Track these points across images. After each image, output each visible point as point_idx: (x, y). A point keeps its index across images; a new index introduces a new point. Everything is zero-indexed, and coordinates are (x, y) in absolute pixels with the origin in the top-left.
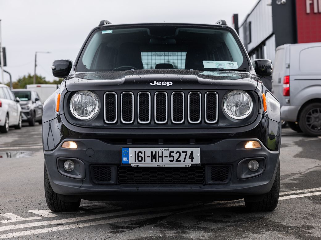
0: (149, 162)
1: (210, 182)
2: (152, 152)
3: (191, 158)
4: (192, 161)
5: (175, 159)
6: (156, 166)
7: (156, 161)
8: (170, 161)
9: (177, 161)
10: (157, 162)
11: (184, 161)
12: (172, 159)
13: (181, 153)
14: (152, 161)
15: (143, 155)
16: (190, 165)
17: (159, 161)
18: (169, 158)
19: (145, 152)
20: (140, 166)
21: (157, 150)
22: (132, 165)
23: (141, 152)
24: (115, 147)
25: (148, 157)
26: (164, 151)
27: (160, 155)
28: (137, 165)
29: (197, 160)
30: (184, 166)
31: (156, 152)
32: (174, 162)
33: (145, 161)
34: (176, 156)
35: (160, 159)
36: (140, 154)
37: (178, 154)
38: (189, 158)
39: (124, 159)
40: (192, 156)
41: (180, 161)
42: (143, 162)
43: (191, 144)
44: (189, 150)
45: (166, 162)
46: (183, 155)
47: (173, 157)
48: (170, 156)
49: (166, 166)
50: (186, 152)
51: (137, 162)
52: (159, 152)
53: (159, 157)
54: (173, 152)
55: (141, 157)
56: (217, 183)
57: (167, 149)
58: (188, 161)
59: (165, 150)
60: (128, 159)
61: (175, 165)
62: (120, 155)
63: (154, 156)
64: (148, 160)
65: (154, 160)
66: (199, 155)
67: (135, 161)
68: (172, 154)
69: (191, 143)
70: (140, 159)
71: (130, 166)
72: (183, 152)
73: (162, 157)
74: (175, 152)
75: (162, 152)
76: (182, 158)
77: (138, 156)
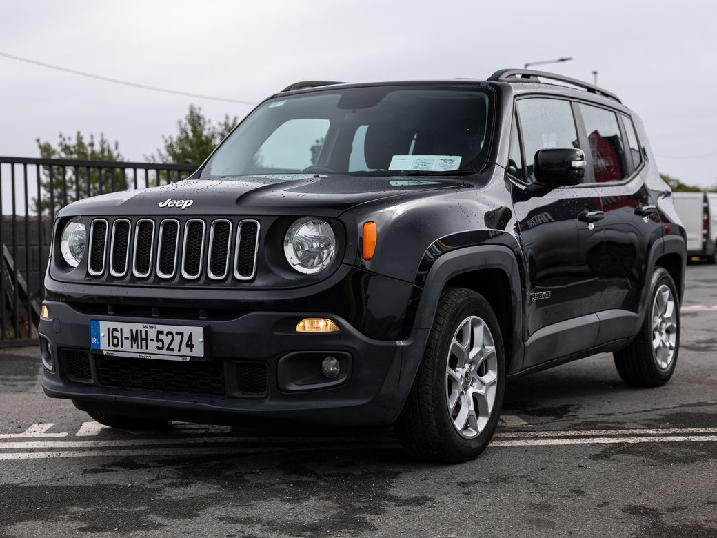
0: (127, 350)
1: (237, 394)
2: (132, 330)
3: (190, 345)
4: (191, 351)
5: (166, 346)
6: (137, 356)
7: (137, 348)
8: (159, 348)
9: (169, 349)
10: (139, 350)
11: (179, 350)
12: (160, 344)
13: (174, 334)
14: (132, 347)
15: (119, 335)
16: (188, 359)
17: (141, 348)
18: (156, 344)
19: (121, 329)
20: (116, 354)
21: (139, 327)
22: (105, 353)
23: (116, 330)
24: (84, 318)
25: (127, 338)
26: (148, 329)
27: (144, 336)
28: (111, 352)
29: (199, 351)
30: (179, 359)
31: (137, 331)
32: (164, 351)
33: (122, 346)
34: (167, 340)
35: (144, 343)
36: (115, 333)
37: (170, 336)
38: (187, 345)
39: (94, 340)
40: (192, 342)
41: (172, 350)
42: (119, 348)
44: (186, 330)
45: (151, 351)
46: (177, 338)
47: (161, 341)
48: (159, 340)
49: (153, 357)
50: (181, 334)
51: (112, 348)
52: (141, 331)
53: (142, 340)
54: (162, 333)
55: (117, 338)
57: (153, 325)
58: (186, 351)
59: (150, 327)
60: (99, 341)
61: (165, 356)
62: (88, 332)
63: (134, 339)
64: (127, 344)
65: (135, 346)
66: (201, 340)
67: (109, 346)
68: (161, 336)
69: (200, 317)
70: (115, 341)
71: (100, 353)
72: (178, 333)
73: (146, 340)
74: (165, 333)
75: (146, 331)
76: (175, 345)
77: (113, 338)
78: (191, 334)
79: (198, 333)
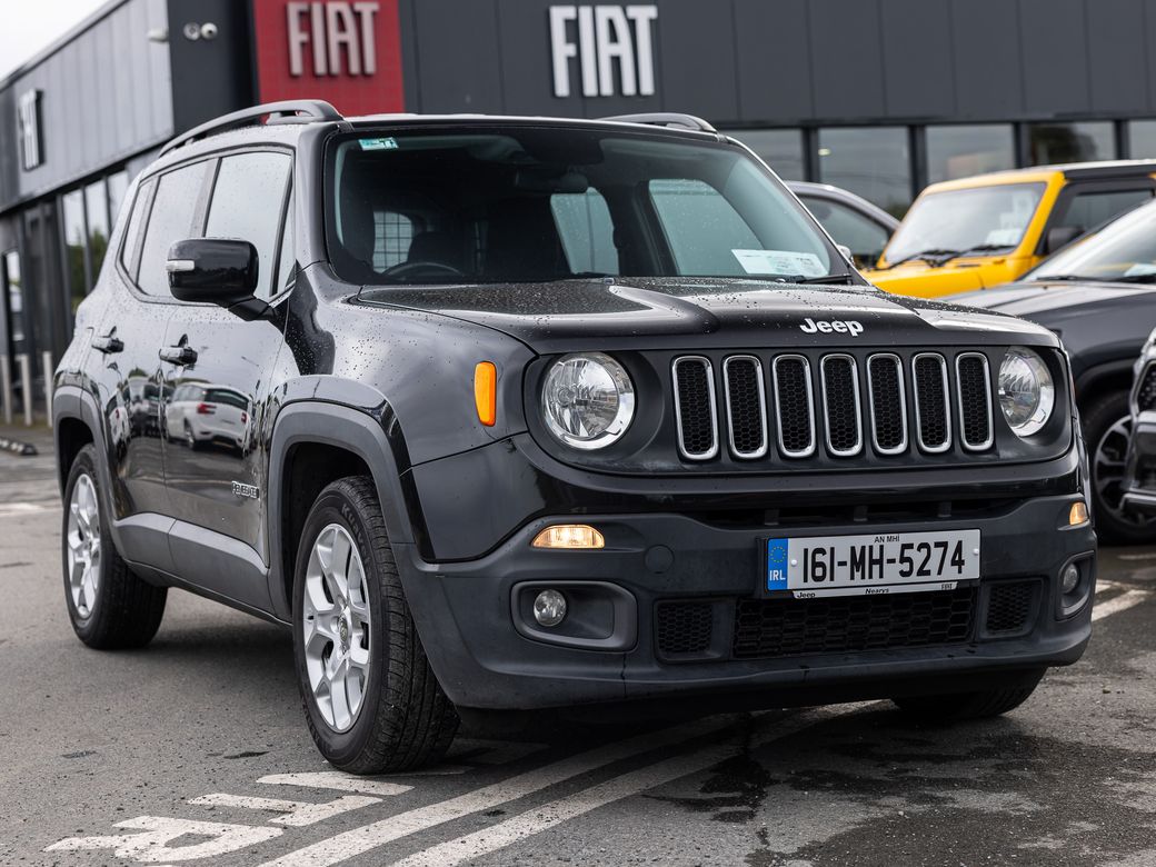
0: (844, 583)
1: (985, 635)
2: (853, 549)
3: (958, 562)
4: (960, 572)
5: (916, 568)
6: (862, 592)
7: (863, 577)
8: (903, 574)
9: (921, 572)
10: (867, 581)
11: (939, 573)
12: (906, 567)
13: (932, 546)
14: (852, 578)
15: (825, 559)
16: (954, 586)
17: (871, 577)
18: (899, 567)
19: (832, 549)
20: (819, 594)
21: (868, 540)
22: (797, 594)
23: (822, 551)
24: (742, 537)
25: (842, 564)
26: (886, 544)
27: (876, 556)
28: (810, 592)
29: (972, 570)
30: (938, 587)
31: (863, 548)
32: (914, 577)
33: (832, 579)
34: (918, 557)
35: (876, 568)
36: (819, 558)
37: (924, 551)
38: (954, 563)
39: (774, 575)
40: (960, 557)
41: (928, 573)
42: (827, 582)
43: (941, 519)
44: (951, 537)
45: (890, 580)
46: (937, 553)
47: (909, 560)
48: (903, 560)
49: (892, 590)
50: (944, 545)
51: (811, 583)
52: (871, 547)
53: (872, 562)
54: (910, 546)
55: (822, 565)
56: (1000, 635)
57: (895, 535)
58: (951, 573)
59: (889, 539)
60: (785, 575)
61: (915, 585)
62: (757, 560)
63: (857, 563)
64: (842, 575)
65: (858, 575)
66: (977, 551)
67: (806, 580)
68: (908, 553)
69: (941, 516)
70: (819, 571)
71: (789, 596)
72: (937, 545)
73: (880, 562)
74: (916, 547)
75: (882, 547)
76: (933, 565)
77: (812, 565)
78: (960, 543)
79: (971, 540)
